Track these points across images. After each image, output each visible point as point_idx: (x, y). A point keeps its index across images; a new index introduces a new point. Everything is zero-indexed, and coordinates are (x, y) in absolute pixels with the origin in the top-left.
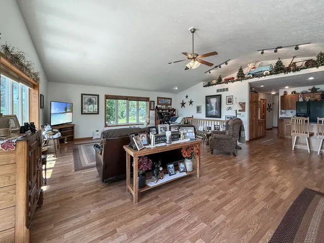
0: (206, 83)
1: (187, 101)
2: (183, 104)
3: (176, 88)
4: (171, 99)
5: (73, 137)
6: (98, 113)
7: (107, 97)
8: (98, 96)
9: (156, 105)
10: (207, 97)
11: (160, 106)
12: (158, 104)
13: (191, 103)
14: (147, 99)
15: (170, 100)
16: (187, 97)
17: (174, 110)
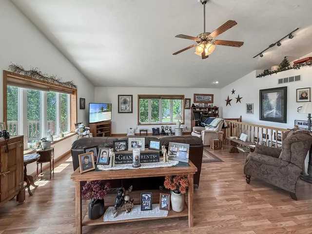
0: (261, 72)
1: (233, 97)
2: (228, 101)
3: (217, 82)
4: (212, 95)
5: (110, 132)
6: (132, 112)
7: (140, 97)
8: (132, 96)
9: (192, 102)
10: (261, 91)
11: (198, 104)
12: (195, 101)
13: (239, 99)
14: (182, 97)
15: (211, 97)
16: (233, 92)
17: (216, 109)
